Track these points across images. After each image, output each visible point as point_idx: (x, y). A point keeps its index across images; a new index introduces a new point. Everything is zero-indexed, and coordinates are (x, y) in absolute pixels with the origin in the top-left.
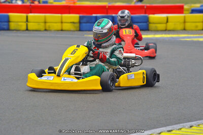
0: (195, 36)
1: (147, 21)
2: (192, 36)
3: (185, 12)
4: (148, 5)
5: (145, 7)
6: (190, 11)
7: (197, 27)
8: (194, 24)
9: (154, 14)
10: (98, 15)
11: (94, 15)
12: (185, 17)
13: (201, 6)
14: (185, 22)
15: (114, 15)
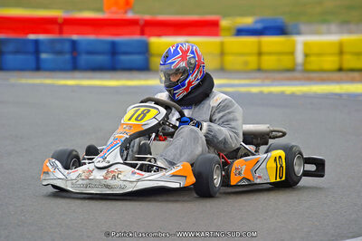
0: (243, 82)
1: (145, 50)
2: (236, 82)
3: (222, 33)
4: (148, 17)
5: (142, 23)
6: (234, 32)
7: (246, 63)
8: (241, 59)
9: (159, 35)
10: (41, 37)
11: (32, 37)
12: (222, 44)
13: (256, 22)
14: (222, 54)
15: (75, 37)
